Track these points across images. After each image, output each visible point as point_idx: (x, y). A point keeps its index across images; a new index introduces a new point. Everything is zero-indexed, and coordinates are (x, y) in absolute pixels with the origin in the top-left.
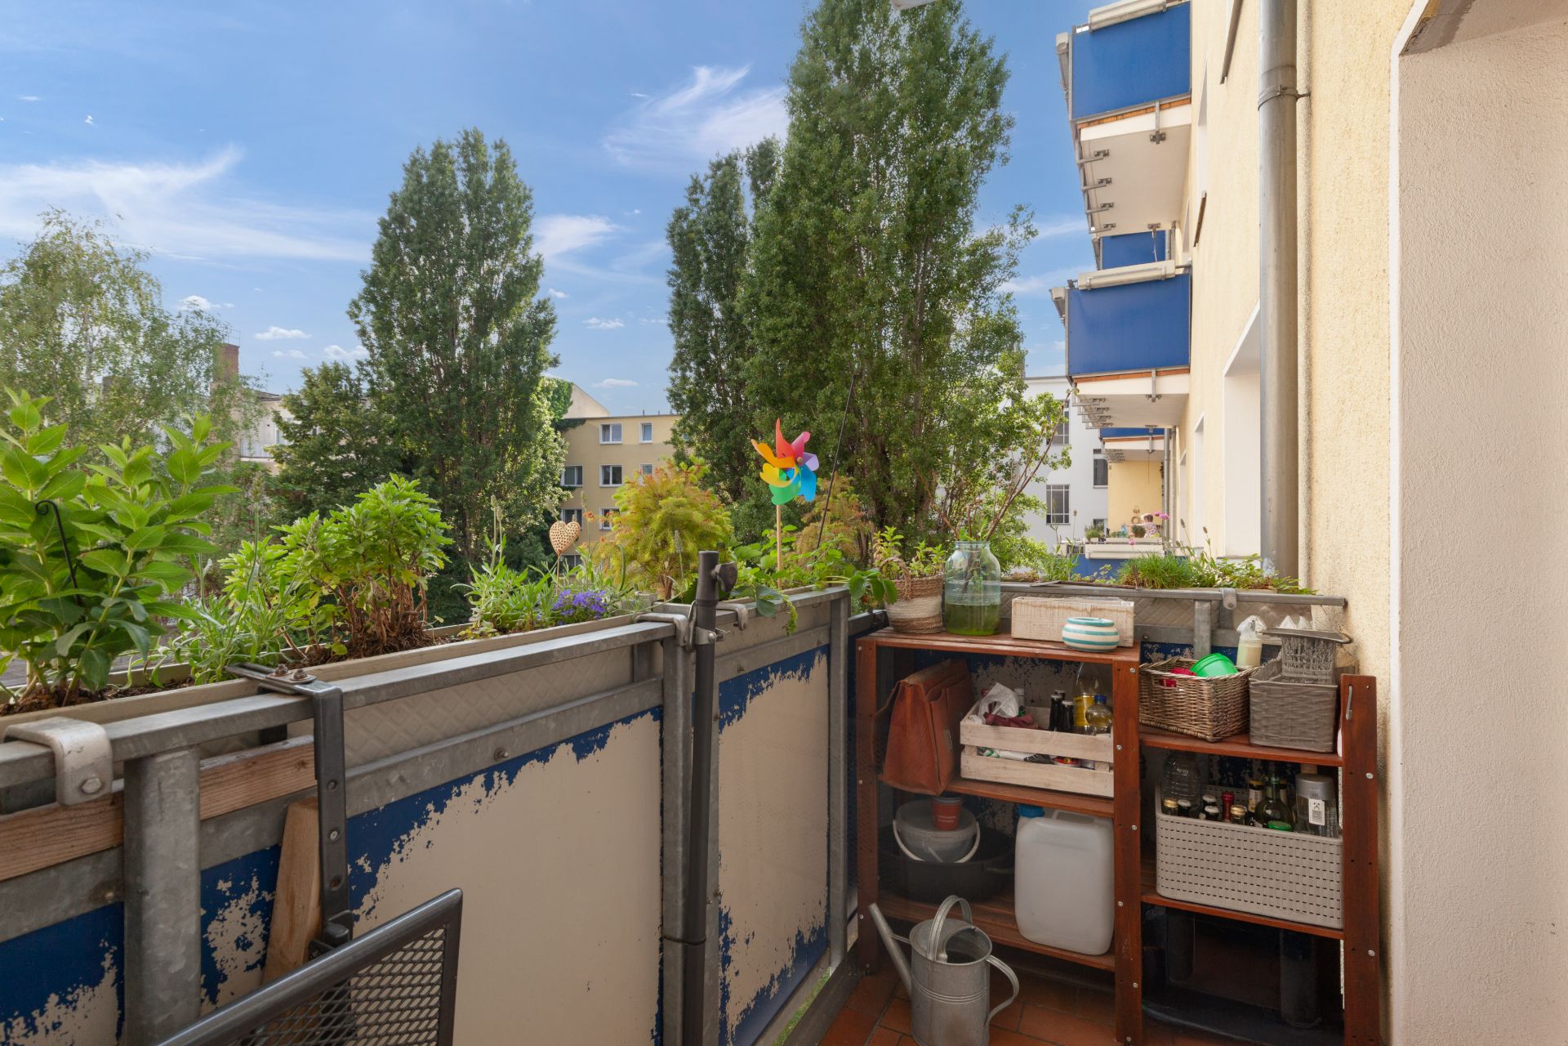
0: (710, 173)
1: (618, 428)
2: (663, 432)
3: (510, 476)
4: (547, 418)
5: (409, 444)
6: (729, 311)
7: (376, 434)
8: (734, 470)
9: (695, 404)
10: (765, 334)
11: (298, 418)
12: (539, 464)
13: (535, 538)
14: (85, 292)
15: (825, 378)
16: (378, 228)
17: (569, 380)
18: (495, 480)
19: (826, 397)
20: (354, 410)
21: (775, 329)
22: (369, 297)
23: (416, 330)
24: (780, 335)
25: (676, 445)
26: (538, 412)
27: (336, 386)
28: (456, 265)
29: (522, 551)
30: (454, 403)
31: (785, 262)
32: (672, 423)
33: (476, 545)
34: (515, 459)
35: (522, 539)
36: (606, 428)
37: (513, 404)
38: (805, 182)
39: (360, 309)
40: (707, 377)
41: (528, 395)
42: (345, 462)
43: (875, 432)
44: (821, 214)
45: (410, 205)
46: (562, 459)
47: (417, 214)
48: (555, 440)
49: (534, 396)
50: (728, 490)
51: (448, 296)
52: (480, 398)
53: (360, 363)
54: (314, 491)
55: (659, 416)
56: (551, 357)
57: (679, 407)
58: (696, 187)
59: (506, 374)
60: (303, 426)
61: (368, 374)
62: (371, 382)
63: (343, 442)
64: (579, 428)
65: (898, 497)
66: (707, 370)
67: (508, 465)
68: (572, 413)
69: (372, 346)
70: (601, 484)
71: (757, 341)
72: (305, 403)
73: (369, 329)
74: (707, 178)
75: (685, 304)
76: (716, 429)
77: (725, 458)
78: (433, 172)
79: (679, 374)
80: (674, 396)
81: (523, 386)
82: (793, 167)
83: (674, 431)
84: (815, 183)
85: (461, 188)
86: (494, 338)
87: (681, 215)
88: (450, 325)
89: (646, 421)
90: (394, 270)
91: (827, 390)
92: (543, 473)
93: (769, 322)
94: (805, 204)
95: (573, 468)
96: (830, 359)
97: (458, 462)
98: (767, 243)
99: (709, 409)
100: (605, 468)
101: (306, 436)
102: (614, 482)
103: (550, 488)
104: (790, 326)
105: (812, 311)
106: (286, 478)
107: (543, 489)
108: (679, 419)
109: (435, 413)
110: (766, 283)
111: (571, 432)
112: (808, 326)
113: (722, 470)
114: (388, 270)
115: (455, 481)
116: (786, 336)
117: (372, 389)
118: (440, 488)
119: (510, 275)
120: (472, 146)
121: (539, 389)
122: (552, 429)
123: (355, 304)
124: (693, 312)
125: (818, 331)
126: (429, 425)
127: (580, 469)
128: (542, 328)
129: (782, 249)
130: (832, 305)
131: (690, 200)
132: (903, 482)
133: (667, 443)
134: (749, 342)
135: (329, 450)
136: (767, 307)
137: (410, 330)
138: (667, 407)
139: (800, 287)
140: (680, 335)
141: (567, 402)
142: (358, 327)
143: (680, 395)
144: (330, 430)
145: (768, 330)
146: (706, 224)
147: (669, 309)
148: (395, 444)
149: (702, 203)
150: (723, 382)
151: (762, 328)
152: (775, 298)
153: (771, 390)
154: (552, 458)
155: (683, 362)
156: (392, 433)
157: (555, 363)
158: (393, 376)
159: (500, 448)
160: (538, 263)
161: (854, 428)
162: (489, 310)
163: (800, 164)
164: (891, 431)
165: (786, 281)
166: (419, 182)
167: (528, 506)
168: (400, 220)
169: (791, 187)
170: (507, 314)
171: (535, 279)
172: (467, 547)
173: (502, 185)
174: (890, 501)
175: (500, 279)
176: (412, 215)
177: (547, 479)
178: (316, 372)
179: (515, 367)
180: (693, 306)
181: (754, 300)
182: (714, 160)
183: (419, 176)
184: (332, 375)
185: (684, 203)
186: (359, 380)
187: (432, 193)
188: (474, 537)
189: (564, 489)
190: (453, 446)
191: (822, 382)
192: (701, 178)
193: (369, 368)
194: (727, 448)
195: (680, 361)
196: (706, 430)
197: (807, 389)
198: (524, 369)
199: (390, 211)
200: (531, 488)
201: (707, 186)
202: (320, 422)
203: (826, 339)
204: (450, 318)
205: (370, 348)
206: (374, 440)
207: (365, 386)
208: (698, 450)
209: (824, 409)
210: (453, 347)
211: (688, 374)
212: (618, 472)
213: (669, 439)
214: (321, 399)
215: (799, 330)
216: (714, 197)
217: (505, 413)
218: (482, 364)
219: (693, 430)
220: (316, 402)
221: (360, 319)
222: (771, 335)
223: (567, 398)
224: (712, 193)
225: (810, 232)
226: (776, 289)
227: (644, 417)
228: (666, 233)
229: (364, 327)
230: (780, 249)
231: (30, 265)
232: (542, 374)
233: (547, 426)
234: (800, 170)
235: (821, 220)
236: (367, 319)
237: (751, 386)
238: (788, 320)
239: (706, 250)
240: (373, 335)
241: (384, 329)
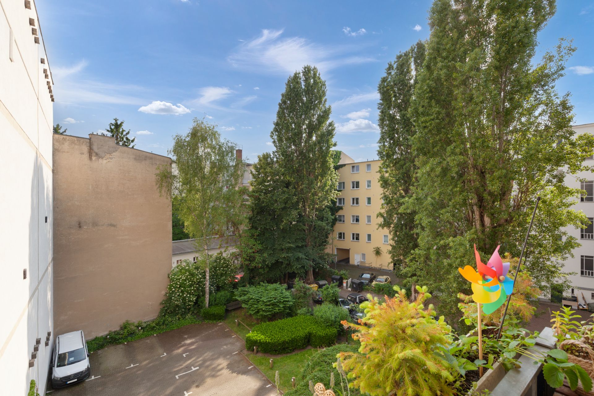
0: (396, 60)
1: (358, 167)
2: (376, 167)
3: (319, 187)
4: (332, 166)
5: (288, 178)
6: (403, 116)
7: (278, 175)
8: (406, 182)
9: (388, 156)
10: (421, 124)
11: (257, 172)
12: (329, 183)
13: (328, 210)
14: (204, 139)
15: (450, 141)
16: (278, 106)
17: (339, 150)
18: (315, 189)
19: (451, 149)
20: (271, 167)
21: (426, 122)
22: (276, 130)
23: (290, 139)
24: (428, 124)
25: (380, 173)
26: (329, 164)
27: (267, 160)
28: (302, 115)
29: (324, 214)
30: (301, 163)
31: (431, 91)
32: (380, 164)
33: (309, 212)
34: (321, 182)
35: (323, 210)
36: (353, 167)
37: (321, 161)
38: (439, 55)
39: (273, 134)
40: (394, 144)
41: (326, 158)
42: (269, 185)
43: (478, 164)
44: (448, 67)
45: (287, 97)
46: (338, 180)
47: (289, 99)
48: (335, 173)
49: (328, 158)
50: (403, 190)
51: (299, 126)
52: (310, 160)
53: (273, 152)
54: (261, 195)
55: (374, 161)
56: (333, 143)
57: (381, 157)
58: (390, 67)
59: (318, 151)
60: (258, 174)
61: (276, 156)
62: (277, 158)
63: (269, 179)
64: (344, 168)
65: (491, 194)
66: (394, 141)
67: (319, 184)
68: (341, 163)
69: (277, 146)
70: (352, 189)
71: (417, 128)
72: (259, 167)
73: (276, 140)
74: (395, 62)
75: (385, 116)
76: (398, 165)
77: (401, 177)
78: (294, 83)
79: (382, 144)
80: (380, 153)
81: (324, 155)
82: (433, 49)
83: (380, 167)
84: (444, 54)
85: (303, 87)
86: (314, 138)
87: (384, 80)
88: (300, 135)
89: (369, 163)
90: (283, 120)
91: (452, 146)
92: (331, 186)
93: (423, 119)
94: (440, 65)
95: (341, 183)
96: (453, 132)
97: (302, 184)
98: (422, 85)
99: (395, 157)
100: (353, 183)
101: (259, 177)
102: (356, 187)
103: (333, 191)
104: (433, 120)
105: (444, 111)
106: (253, 191)
107: (331, 191)
108: (382, 162)
109: (296, 167)
110: (421, 102)
111: (341, 169)
112: (442, 118)
113: (400, 182)
114: (281, 120)
115: (302, 190)
116: (431, 124)
117: (277, 160)
118: (297, 193)
119: (319, 116)
120: (307, 71)
121: (330, 155)
122: (334, 170)
123: (272, 133)
124: (388, 118)
125: (447, 120)
126: (293, 171)
127: (344, 183)
128: (330, 133)
129: (429, 86)
130: (454, 108)
131: (387, 73)
132: (494, 187)
133: (377, 172)
134: (413, 129)
135: (265, 181)
136: (422, 113)
137: (288, 139)
138: (377, 158)
139: (438, 102)
140: (383, 128)
141: (339, 158)
142: (273, 140)
143: (382, 153)
144: (265, 175)
145: (422, 122)
146: (394, 81)
147: (378, 119)
148: (284, 178)
149: (393, 73)
150: (401, 146)
151: (420, 122)
152: (426, 108)
153: (423, 148)
154: (334, 180)
155: (384, 139)
156: (283, 175)
157: (335, 145)
158: (283, 155)
159: (316, 178)
160: (329, 109)
161: (465, 162)
162: (312, 128)
163: (438, 47)
164: (487, 163)
165: (431, 100)
166: (290, 88)
167: (325, 198)
168: (284, 102)
169: (433, 59)
170: (318, 129)
171: (328, 115)
172: (306, 213)
173: (315, 83)
174: (486, 196)
175: (316, 117)
176: (288, 100)
177: (332, 188)
178: (261, 156)
179: (321, 148)
180: (388, 116)
181: (416, 111)
182: (399, 54)
183: (291, 86)
184: (266, 157)
185: (385, 75)
186: (273, 158)
187: (294, 91)
188: (308, 210)
189: (338, 191)
190: (301, 178)
191: (449, 143)
192: (393, 63)
193: (276, 154)
194: (402, 173)
195: (382, 139)
196: (393, 166)
197: (442, 146)
198: (324, 148)
199: (282, 100)
200: (327, 191)
201: (395, 66)
202: (263, 172)
203: (451, 123)
204: (300, 133)
205: (276, 146)
206: (278, 177)
207: (275, 159)
208: (390, 174)
209: (450, 155)
210: (301, 143)
211: (386, 144)
212: (358, 183)
213: (378, 171)
214: (263, 165)
215: (438, 121)
216: (398, 70)
217: (318, 165)
218: (311, 149)
219: (388, 166)
220: (261, 166)
221: (274, 137)
222: (424, 125)
223: (339, 157)
224: (397, 68)
225: (442, 77)
226: (426, 104)
227: (368, 162)
228: (377, 89)
229: (275, 140)
230: (428, 87)
231: (191, 134)
232: (331, 149)
233: (332, 169)
234: (437, 50)
235: (448, 70)
236: (275, 137)
237: (414, 147)
238: (432, 117)
239: (394, 92)
240: (277, 142)
241: (280, 140)
